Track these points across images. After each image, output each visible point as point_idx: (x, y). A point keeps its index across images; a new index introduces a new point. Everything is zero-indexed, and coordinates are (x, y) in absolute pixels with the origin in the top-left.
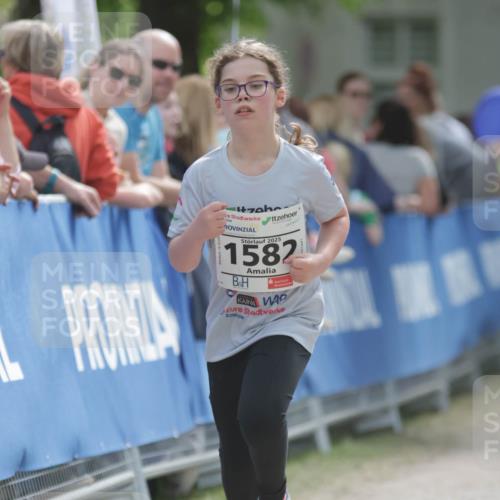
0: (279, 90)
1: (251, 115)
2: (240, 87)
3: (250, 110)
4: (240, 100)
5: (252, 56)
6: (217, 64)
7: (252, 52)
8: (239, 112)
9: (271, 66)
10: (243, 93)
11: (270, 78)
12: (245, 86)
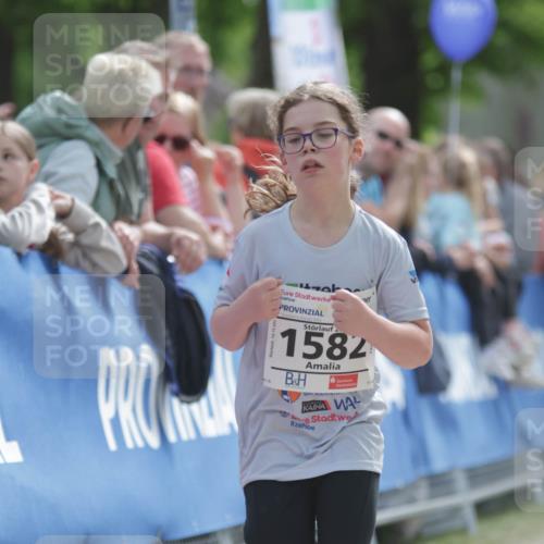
0: (354, 141)
1: (320, 171)
2: (304, 136)
3: (317, 165)
4: (306, 152)
5: (318, 98)
6: (279, 109)
7: (319, 94)
8: (305, 167)
9: (343, 111)
10: (308, 144)
11: (341, 126)
12: (310, 135)
